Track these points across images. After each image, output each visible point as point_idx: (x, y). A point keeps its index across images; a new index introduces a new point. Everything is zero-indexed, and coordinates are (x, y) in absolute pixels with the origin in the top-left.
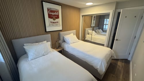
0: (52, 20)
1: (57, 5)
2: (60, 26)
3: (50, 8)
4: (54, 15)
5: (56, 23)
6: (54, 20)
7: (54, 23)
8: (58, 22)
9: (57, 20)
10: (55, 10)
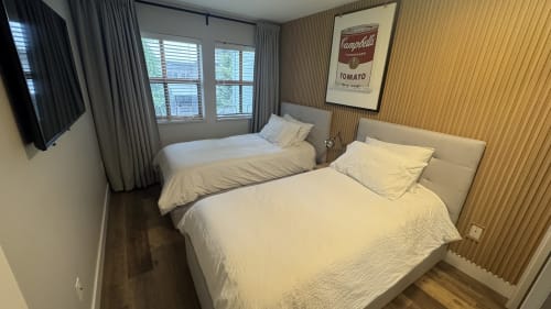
0: (346, 68)
1: (365, 9)
2: (369, 92)
3: (350, 29)
4: (357, 50)
5: (355, 77)
6: (353, 67)
7: (350, 77)
8: (363, 76)
9: (362, 68)
10: (362, 30)
